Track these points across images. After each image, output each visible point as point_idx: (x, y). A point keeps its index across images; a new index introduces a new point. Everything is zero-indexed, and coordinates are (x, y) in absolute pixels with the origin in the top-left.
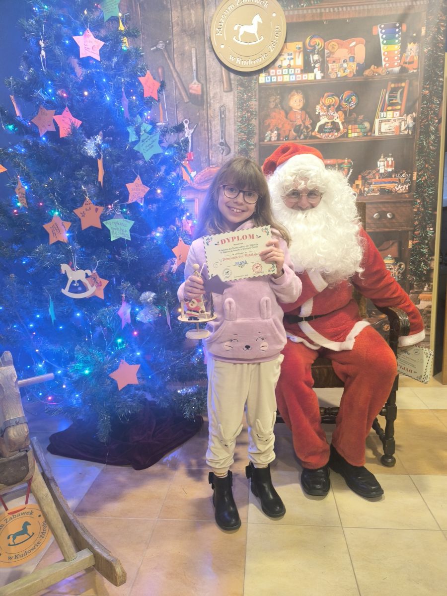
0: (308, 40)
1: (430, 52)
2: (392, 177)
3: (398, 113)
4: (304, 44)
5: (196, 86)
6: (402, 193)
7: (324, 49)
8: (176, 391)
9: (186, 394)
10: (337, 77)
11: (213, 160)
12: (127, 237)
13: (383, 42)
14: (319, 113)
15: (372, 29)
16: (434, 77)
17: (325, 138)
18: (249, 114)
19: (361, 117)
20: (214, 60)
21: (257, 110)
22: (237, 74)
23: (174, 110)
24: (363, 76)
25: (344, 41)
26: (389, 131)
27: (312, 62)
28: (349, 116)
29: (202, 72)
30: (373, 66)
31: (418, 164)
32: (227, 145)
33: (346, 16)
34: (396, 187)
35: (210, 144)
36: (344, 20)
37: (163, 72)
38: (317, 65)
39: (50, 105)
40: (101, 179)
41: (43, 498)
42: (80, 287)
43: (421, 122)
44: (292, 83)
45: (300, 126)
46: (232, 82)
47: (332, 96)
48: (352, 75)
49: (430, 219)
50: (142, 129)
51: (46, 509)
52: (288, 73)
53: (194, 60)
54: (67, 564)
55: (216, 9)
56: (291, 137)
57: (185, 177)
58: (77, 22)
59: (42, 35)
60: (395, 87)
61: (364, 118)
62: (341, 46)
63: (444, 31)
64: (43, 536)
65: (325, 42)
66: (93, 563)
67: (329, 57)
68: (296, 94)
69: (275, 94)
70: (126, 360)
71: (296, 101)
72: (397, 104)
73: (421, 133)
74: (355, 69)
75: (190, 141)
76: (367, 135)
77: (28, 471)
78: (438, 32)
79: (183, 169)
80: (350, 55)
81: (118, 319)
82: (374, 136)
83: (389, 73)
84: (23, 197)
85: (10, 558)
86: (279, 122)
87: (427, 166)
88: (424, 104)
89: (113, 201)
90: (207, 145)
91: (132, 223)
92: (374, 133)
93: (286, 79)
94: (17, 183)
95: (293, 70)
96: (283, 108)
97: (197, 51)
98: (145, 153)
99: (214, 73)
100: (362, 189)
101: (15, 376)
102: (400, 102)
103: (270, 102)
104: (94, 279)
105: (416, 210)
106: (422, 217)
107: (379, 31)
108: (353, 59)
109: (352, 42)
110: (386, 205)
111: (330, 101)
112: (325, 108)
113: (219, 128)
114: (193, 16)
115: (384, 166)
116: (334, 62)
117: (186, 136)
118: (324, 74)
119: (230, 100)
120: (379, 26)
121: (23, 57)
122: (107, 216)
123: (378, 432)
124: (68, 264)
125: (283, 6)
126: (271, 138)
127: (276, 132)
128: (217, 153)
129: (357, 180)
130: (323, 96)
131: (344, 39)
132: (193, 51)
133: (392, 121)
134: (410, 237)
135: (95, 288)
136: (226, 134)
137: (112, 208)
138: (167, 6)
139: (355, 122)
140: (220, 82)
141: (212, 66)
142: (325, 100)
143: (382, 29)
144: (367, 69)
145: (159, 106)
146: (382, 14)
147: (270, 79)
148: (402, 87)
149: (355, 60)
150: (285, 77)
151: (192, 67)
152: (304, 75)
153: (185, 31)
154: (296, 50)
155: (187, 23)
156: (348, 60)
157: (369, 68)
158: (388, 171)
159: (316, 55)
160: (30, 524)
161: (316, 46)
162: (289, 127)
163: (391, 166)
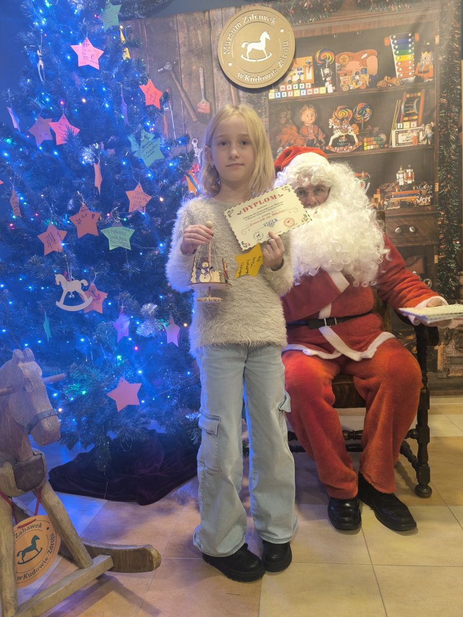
0: (318, 55)
1: (446, 60)
2: (413, 190)
3: (415, 123)
4: (314, 59)
5: (204, 105)
6: (424, 206)
7: (334, 62)
8: (183, 416)
10: (349, 90)
12: (128, 247)
13: (395, 52)
14: (333, 126)
15: (383, 40)
16: (451, 85)
17: (340, 152)
19: (376, 129)
20: (221, 78)
22: (246, 92)
23: (183, 130)
24: (377, 87)
25: (356, 54)
26: (406, 142)
27: (323, 76)
28: (364, 128)
29: (210, 91)
30: (386, 77)
31: (439, 175)
33: (357, 30)
34: (417, 199)
36: (354, 33)
37: (171, 92)
38: (328, 79)
39: (46, 114)
42: (76, 299)
43: (440, 132)
44: (302, 97)
45: (313, 140)
46: (242, 99)
47: (345, 109)
48: (365, 86)
49: (455, 232)
50: (142, 135)
52: (299, 88)
53: (202, 79)
55: (223, 28)
57: (191, 189)
58: (77, 33)
59: (40, 45)
60: (410, 97)
61: (379, 130)
62: (352, 58)
63: (458, 38)
65: (335, 55)
67: (340, 70)
68: (307, 108)
69: (285, 110)
70: (126, 379)
71: (308, 116)
72: (414, 114)
73: (440, 143)
74: (368, 81)
76: (384, 147)
78: (453, 40)
79: (188, 178)
80: (362, 67)
82: (392, 148)
83: (403, 83)
84: (17, 206)
86: (291, 137)
87: (449, 176)
88: (442, 113)
89: (112, 209)
91: (132, 231)
92: (391, 144)
93: (297, 94)
94: (12, 194)
95: (303, 84)
96: (294, 123)
97: (205, 71)
98: (146, 159)
99: (223, 92)
100: (381, 203)
102: (417, 112)
103: (281, 118)
104: (93, 292)
105: (440, 223)
106: (447, 231)
107: (391, 42)
108: (365, 71)
109: (365, 54)
110: (408, 219)
111: (343, 114)
112: (338, 121)
114: (200, 36)
115: (404, 178)
116: (346, 75)
117: (195, 155)
118: (336, 88)
120: (390, 37)
122: (105, 224)
123: (410, 460)
125: (291, 22)
129: (376, 193)
130: (336, 109)
131: (354, 51)
132: (201, 71)
133: (409, 131)
134: (435, 252)
135: (91, 299)
137: (110, 216)
138: (174, 27)
139: (371, 134)
140: (229, 100)
141: (221, 85)
142: (338, 114)
143: (394, 39)
144: (381, 80)
145: (163, 117)
146: (393, 25)
147: (280, 95)
148: (418, 97)
149: (368, 72)
150: (295, 92)
151: (200, 86)
152: (315, 90)
153: (192, 51)
154: (306, 64)
155: (194, 43)
156: (360, 72)
157: (383, 79)
158: (408, 183)
159: (327, 69)
160: (39, 539)
161: (327, 60)
162: (301, 142)
163: (411, 178)
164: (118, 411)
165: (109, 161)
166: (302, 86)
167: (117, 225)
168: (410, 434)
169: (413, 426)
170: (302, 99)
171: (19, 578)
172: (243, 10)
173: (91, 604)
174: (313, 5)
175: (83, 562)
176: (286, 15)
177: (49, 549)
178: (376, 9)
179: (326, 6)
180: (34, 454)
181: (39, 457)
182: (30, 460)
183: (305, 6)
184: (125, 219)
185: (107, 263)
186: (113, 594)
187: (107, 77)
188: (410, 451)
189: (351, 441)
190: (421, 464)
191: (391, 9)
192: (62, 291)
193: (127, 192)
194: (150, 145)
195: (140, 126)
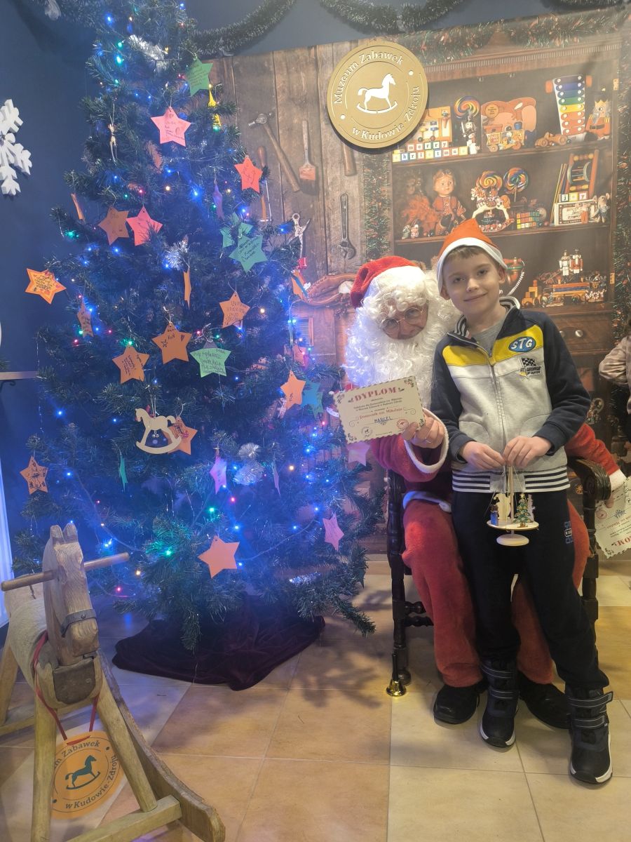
0: (457, 105)
1: (626, 112)
2: (580, 282)
3: (585, 194)
4: (452, 109)
5: (308, 169)
6: (596, 302)
7: (479, 114)
8: (287, 581)
9: (301, 583)
10: (499, 150)
11: (333, 265)
12: (222, 372)
13: (560, 101)
14: (476, 198)
15: (544, 84)
18: (380, 204)
19: (534, 202)
20: (331, 134)
21: (391, 198)
22: (362, 152)
24: (534, 147)
25: (507, 103)
26: (573, 219)
27: (464, 132)
28: (517, 200)
29: (316, 151)
30: (548, 133)
31: (616, 262)
32: (352, 245)
33: (510, 70)
34: (586, 294)
35: (328, 245)
36: (505, 76)
37: (265, 154)
38: (470, 136)
39: (122, 205)
40: (187, 298)
41: (112, 723)
43: (618, 206)
44: (436, 160)
45: (451, 215)
46: (357, 162)
47: (492, 175)
48: (519, 145)
50: (240, 231)
51: (116, 738)
52: (432, 148)
53: (305, 136)
54: (144, 815)
55: (333, 70)
56: (437, 231)
57: (297, 290)
58: (157, 99)
59: (112, 117)
60: (579, 160)
61: (537, 203)
62: (502, 109)
64: (111, 776)
65: (480, 105)
66: (179, 815)
67: (486, 124)
68: (443, 174)
69: (415, 176)
70: (220, 537)
71: (443, 184)
72: (583, 182)
73: (618, 221)
74: (523, 139)
75: (302, 242)
76: (543, 226)
77: (94, 685)
79: (294, 281)
80: (515, 121)
81: (211, 481)
82: (553, 227)
83: (570, 142)
84: (88, 323)
85: (68, 806)
86: (422, 212)
87: (629, 264)
88: (621, 181)
89: (203, 326)
90: (324, 246)
91: (228, 353)
92: (553, 222)
93: (430, 155)
94: (80, 305)
95: (438, 143)
96: (426, 195)
97: (310, 125)
98: (244, 261)
99: (332, 153)
100: (539, 298)
101: (80, 556)
102: (587, 180)
103: (408, 186)
104: (179, 428)
105: (616, 325)
107: (555, 87)
108: (519, 126)
109: (519, 103)
110: (574, 319)
111: (489, 182)
112: (483, 191)
113: (340, 223)
114: (303, 80)
115: (569, 266)
116: (494, 130)
117: (296, 235)
118: (481, 147)
119: (353, 187)
120: (554, 80)
121: (86, 144)
122: (194, 345)
124: (145, 408)
125: (423, 61)
126: (410, 233)
127: (417, 226)
128: (338, 257)
129: (532, 286)
130: (481, 175)
131: (506, 99)
132: (304, 125)
133: (577, 205)
136: (350, 231)
137: (201, 334)
138: (269, 68)
139: (526, 209)
140: (340, 163)
141: (330, 144)
142: (483, 181)
143: (558, 84)
144: (540, 138)
146: (558, 65)
147: (407, 157)
148: (589, 160)
149: (523, 127)
150: (427, 152)
151: (303, 145)
152: (453, 150)
153: (293, 99)
154: (441, 117)
155: (296, 90)
156: (513, 127)
157: (543, 136)
158: (575, 272)
159: (470, 123)
161: (469, 111)
162: (434, 219)
163: (579, 266)
165: (199, 265)
166: (436, 145)
167: (210, 346)
172: (361, 47)
174: (453, 40)
176: (416, 52)
178: (536, 44)
179: (469, 41)
183: (442, 40)
185: (196, 391)
191: (554, 44)
193: (222, 304)
194: (249, 244)
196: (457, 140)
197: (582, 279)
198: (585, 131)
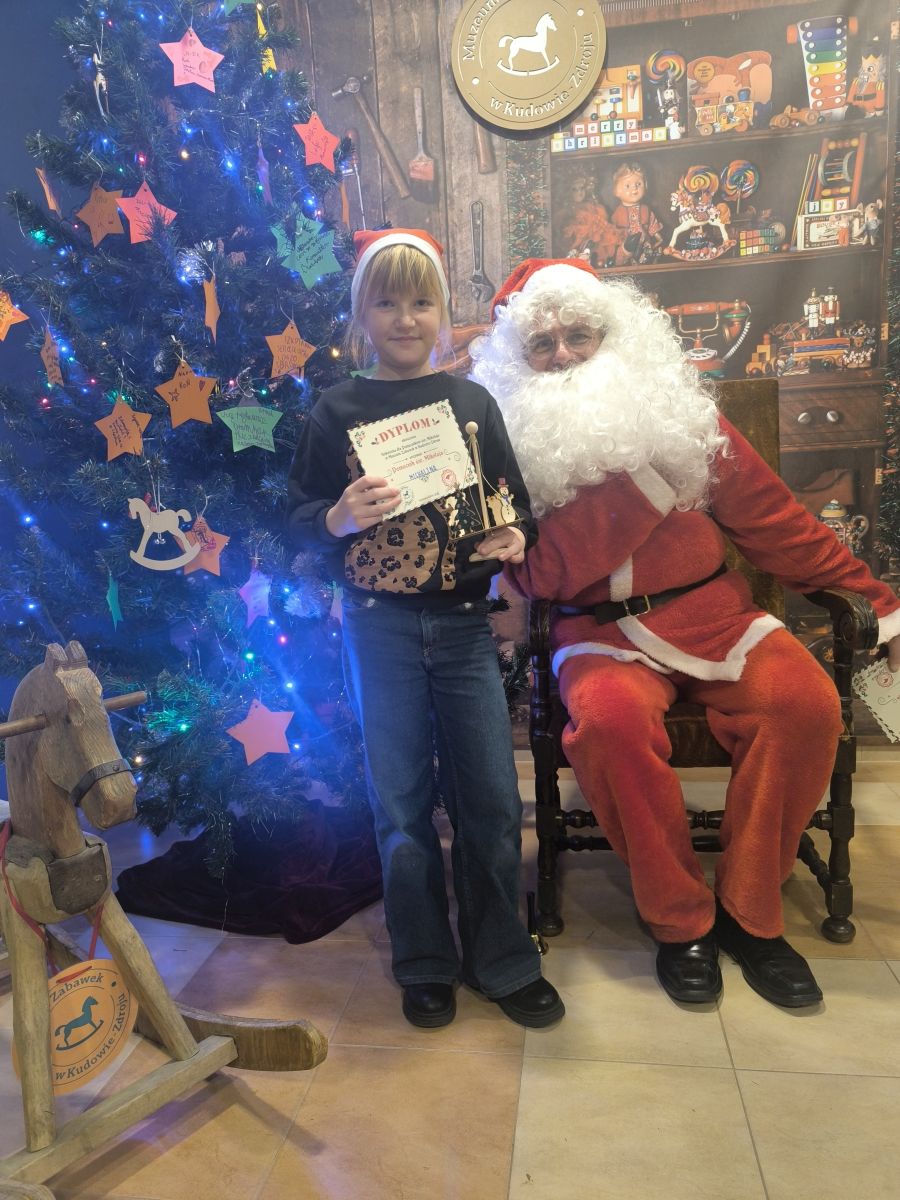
0: (651, 62)
2: (835, 336)
3: (845, 201)
4: (644, 70)
5: (423, 163)
6: (859, 369)
10: (714, 133)
11: (460, 311)
12: (268, 444)
13: (809, 56)
14: (678, 208)
15: (785, 31)
17: (692, 260)
18: (532, 217)
19: (766, 213)
20: (458, 109)
21: (549, 208)
22: (506, 137)
23: (379, 215)
24: (769, 128)
25: (728, 60)
26: (825, 239)
27: (661, 105)
28: (740, 211)
29: (434, 135)
30: (789, 108)
31: (890, 306)
32: (488, 281)
33: (732, 8)
34: (844, 356)
36: (726, 17)
37: (358, 138)
38: (671, 111)
39: (110, 182)
40: (211, 322)
42: (168, 547)
43: (895, 219)
44: (617, 149)
45: (640, 234)
46: (497, 153)
47: (704, 172)
48: (745, 128)
52: (612, 130)
53: (418, 112)
55: (462, 8)
58: (171, 18)
59: (99, 44)
60: (836, 149)
61: (771, 215)
62: (721, 70)
65: (687, 62)
67: (695, 93)
68: (628, 170)
69: (585, 174)
70: (265, 702)
71: (629, 187)
72: (841, 183)
73: (895, 242)
74: (751, 115)
76: (780, 251)
80: (740, 87)
82: (796, 252)
83: (823, 120)
84: (55, 364)
86: (595, 230)
89: (239, 370)
91: (279, 415)
92: (796, 244)
93: (608, 141)
94: (45, 339)
95: (621, 122)
96: (601, 201)
97: (425, 95)
98: (305, 272)
99: (460, 138)
100: (772, 363)
102: (848, 179)
103: (574, 189)
104: (201, 533)
105: (889, 404)
107: (801, 35)
108: (746, 95)
109: (745, 60)
110: (825, 395)
111: (699, 182)
112: (690, 197)
113: (470, 246)
114: (416, 25)
115: (818, 312)
116: (707, 102)
118: (686, 129)
119: (491, 190)
120: (799, 25)
122: (224, 402)
123: (814, 870)
127: (587, 251)
128: (468, 299)
129: (762, 344)
130: (686, 173)
131: (726, 57)
132: (417, 95)
133: (833, 218)
134: (877, 463)
135: (197, 547)
136: (486, 258)
137: (235, 385)
138: (364, 7)
139: (754, 224)
140: (472, 153)
141: (456, 124)
142: (689, 182)
143: (806, 30)
144: (777, 114)
145: (340, 189)
147: (573, 144)
148: (851, 148)
149: (751, 96)
150: (605, 137)
151: (415, 126)
152: (644, 133)
153: (400, 55)
154: (626, 81)
155: (404, 40)
156: (736, 97)
157: (782, 112)
158: (827, 322)
159: (670, 91)
160: (96, 1003)
161: (669, 72)
162: (614, 240)
163: (834, 312)
164: (249, 763)
165: (233, 277)
166: (619, 125)
167: (248, 402)
168: (817, 822)
169: (823, 806)
170: (616, 151)
171: (59, 1076)
173: (194, 1128)
175: (180, 1050)
177: (116, 1022)
180: (87, 844)
181: (96, 849)
182: (80, 855)
184: (264, 392)
185: (230, 477)
186: (236, 1110)
187: (230, 108)
188: (816, 853)
189: (701, 832)
190: (834, 877)
192: (142, 531)
193: (269, 339)
194: (314, 244)
195: (295, 205)
196: (650, 117)
197: (838, 333)
198: (846, 104)
